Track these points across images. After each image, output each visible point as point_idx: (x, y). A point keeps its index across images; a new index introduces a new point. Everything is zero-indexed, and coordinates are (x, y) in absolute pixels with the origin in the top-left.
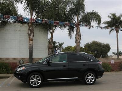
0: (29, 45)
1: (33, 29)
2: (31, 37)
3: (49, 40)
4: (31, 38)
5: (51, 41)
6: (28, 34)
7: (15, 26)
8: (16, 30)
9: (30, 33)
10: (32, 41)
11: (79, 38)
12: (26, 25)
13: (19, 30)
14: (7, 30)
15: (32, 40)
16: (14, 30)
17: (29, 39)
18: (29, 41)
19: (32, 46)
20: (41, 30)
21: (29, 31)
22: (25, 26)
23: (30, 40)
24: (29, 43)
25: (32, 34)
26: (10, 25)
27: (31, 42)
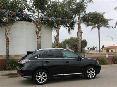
0: (37, 42)
2: (39, 35)
3: (56, 38)
7: (21, 24)
8: (23, 28)
9: (38, 31)
14: (14, 28)
15: (40, 37)
16: (21, 28)
17: (37, 36)
19: (40, 43)
21: (37, 29)
22: (31, 24)
23: (38, 38)
24: (37, 40)
25: (40, 32)
26: (17, 23)
27: (39, 39)
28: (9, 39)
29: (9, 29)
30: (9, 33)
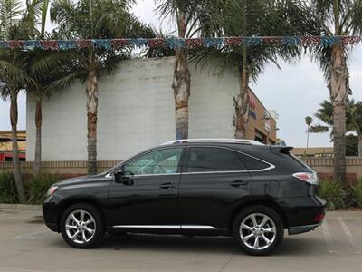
1: (187, 72)
4: (181, 99)
5: (240, 104)
6: (173, 87)
8: (146, 79)
9: (176, 84)
10: (183, 109)
11: (339, 89)
12: (172, 60)
13: (154, 78)
14: (122, 80)
15: (184, 104)
16: (140, 79)
17: (176, 103)
18: (177, 109)
19: (184, 125)
20: (218, 70)
21: (176, 79)
23: (178, 106)
24: (177, 113)
25: (184, 87)
27: (180, 110)
28: (95, 115)
29: (96, 85)
30: (96, 100)
